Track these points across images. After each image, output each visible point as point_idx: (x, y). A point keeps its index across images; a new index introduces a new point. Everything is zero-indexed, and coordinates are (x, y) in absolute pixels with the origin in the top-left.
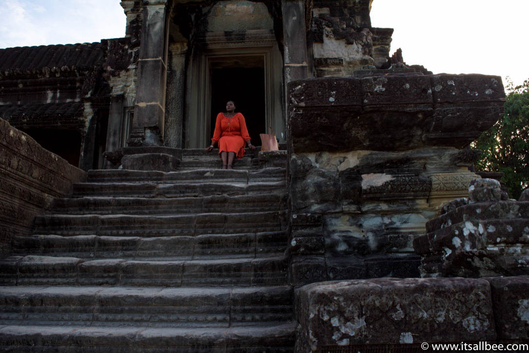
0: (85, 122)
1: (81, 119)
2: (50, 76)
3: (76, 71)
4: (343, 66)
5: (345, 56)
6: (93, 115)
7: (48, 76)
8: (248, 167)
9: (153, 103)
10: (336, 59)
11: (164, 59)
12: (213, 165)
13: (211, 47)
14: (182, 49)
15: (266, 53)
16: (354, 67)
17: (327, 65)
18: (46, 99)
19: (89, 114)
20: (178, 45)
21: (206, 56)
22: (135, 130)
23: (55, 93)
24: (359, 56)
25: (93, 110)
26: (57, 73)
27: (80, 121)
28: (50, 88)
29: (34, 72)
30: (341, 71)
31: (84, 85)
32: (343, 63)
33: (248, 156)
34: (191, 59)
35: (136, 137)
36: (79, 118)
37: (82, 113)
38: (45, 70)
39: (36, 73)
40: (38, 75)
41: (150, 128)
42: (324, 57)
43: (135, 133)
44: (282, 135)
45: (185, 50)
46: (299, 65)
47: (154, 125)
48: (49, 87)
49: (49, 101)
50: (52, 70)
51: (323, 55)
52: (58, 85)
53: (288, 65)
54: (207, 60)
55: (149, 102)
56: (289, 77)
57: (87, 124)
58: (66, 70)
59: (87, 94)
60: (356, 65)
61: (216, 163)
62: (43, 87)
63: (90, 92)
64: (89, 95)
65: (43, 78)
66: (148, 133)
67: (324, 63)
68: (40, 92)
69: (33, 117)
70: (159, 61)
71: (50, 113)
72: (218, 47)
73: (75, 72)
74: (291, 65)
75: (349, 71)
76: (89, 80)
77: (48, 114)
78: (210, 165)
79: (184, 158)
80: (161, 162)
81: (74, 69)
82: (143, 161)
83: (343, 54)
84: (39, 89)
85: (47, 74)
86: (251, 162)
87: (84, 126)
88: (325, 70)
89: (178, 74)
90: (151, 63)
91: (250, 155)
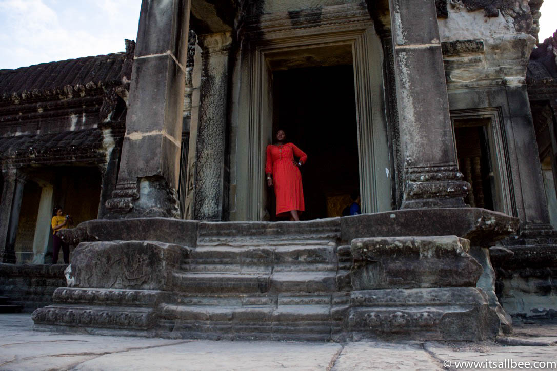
0: (105, 156)
1: (101, 151)
2: (74, 97)
3: (103, 87)
4: (482, 53)
5: (487, 37)
6: (114, 146)
7: (71, 96)
8: (330, 266)
9: (154, 133)
10: (471, 41)
11: (177, 53)
12: (255, 260)
13: (269, 37)
14: (223, 43)
15: (356, 40)
16: (502, 53)
17: (457, 53)
18: (70, 126)
19: (110, 144)
20: (218, 37)
21: (261, 51)
22: (121, 183)
23: (80, 117)
24: (510, 35)
25: (115, 140)
26: (81, 91)
27: (100, 154)
28: (73, 112)
29: (54, 93)
30: (480, 61)
31: (102, 106)
32: (483, 49)
33: (328, 238)
34: (239, 58)
35: (122, 196)
36: (98, 151)
37: (101, 144)
38: (68, 88)
39: (57, 92)
40: (60, 95)
41: (148, 178)
42: (451, 41)
43: (122, 189)
44: (387, 171)
45: (228, 43)
46: (423, 46)
47: (155, 173)
48: (72, 110)
49: (72, 128)
50: (76, 89)
51: (448, 38)
52: (84, 107)
53: (402, 47)
54: (263, 57)
55: (146, 132)
56: (405, 69)
57: (108, 158)
58: (91, 87)
59: (106, 117)
60: (505, 49)
61: (261, 257)
62: (66, 110)
63: (109, 115)
64: (108, 120)
65: (65, 100)
66: (146, 187)
67: (451, 49)
68: (63, 117)
69: (42, 152)
70: (167, 57)
71: (63, 145)
72: (280, 35)
73: (102, 89)
74: (407, 47)
75: (494, 59)
76: (109, 98)
77: (60, 147)
78: (248, 260)
79: (200, 241)
80: (143, 260)
81: (101, 85)
82: (109, 259)
83: (482, 34)
84: (60, 113)
85: (70, 93)
86: (335, 252)
87: (104, 162)
88: (453, 62)
89: (218, 81)
90: (153, 62)
91: (332, 234)
